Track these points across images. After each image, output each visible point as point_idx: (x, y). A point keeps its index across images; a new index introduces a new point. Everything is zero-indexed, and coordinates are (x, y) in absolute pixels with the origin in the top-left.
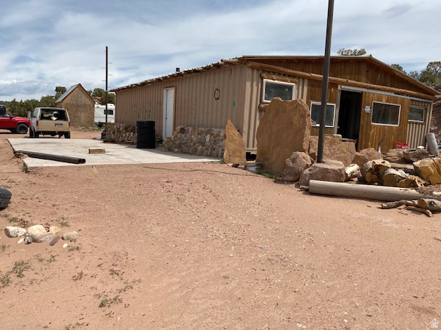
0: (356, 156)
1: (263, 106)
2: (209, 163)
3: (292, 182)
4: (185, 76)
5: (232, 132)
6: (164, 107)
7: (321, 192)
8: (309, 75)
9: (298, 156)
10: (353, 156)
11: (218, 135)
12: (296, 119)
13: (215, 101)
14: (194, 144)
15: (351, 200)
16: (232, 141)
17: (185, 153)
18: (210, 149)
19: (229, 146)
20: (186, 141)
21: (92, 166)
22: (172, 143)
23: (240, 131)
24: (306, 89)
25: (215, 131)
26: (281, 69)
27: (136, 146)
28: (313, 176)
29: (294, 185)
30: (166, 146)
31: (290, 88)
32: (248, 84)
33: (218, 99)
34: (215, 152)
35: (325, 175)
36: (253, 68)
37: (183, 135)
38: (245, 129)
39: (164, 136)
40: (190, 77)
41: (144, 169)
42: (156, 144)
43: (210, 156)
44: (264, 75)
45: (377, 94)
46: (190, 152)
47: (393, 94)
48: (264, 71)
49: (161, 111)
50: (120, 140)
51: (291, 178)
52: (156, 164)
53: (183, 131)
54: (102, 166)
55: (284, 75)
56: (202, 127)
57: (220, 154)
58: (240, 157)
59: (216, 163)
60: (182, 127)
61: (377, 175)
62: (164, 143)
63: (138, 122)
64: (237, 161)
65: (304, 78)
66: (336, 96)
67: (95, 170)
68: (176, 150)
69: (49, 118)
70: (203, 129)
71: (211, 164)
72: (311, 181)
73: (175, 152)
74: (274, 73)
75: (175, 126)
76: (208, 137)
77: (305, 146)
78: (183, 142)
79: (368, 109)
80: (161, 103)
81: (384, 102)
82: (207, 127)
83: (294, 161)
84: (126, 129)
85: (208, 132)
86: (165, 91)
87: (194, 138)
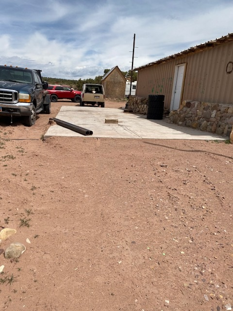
2: (213, 141)
4: (197, 52)
6: (175, 83)
11: (226, 111)
13: (227, 75)
14: (199, 119)
17: (189, 126)
18: (214, 125)
20: (190, 115)
21: (97, 138)
22: (177, 116)
25: (223, 107)
27: (146, 116)
30: (172, 118)
33: (230, 73)
34: (220, 129)
37: (188, 109)
39: (171, 109)
40: (202, 52)
41: (144, 145)
42: (164, 115)
43: (214, 133)
46: (194, 126)
49: (171, 85)
52: (156, 140)
53: (189, 105)
54: (105, 139)
56: (209, 101)
57: (225, 132)
59: (221, 141)
60: (188, 101)
62: (170, 115)
63: (150, 96)
67: (98, 142)
68: (180, 123)
70: (209, 104)
71: (215, 144)
73: (179, 125)
75: (182, 100)
76: (214, 113)
78: (187, 116)
80: (171, 79)
82: (213, 102)
84: (142, 101)
85: (214, 108)
86: (176, 68)
87: (199, 112)
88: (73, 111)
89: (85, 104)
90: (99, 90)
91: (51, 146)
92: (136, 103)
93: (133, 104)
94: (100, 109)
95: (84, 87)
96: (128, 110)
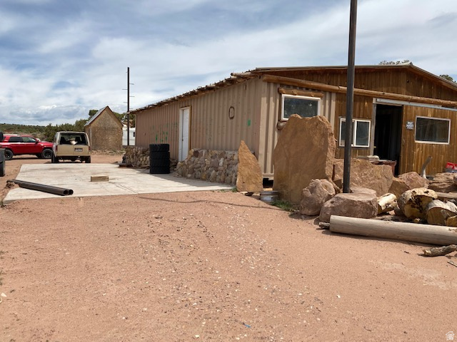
0: (394, 182)
1: (282, 124)
2: (218, 191)
3: (311, 216)
4: (199, 94)
5: (245, 154)
6: (180, 129)
7: (345, 230)
8: (337, 88)
9: (317, 184)
10: (390, 183)
11: (232, 159)
12: (316, 139)
13: (230, 121)
14: (207, 169)
15: (382, 243)
16: (247, 165)
17: (199, 179)
18: (223, 175)
19: (243, 171)
20: (198, 165)
22: (185, 167)
23: (255, 154)
24: (333, 103)
25: (229, 154)
26: (303, 81)
27: (149, 170)
28: (336, 211)
29: (313, 221)
30: (180, 170)
31: (315, 103)
32: (264, 100)
33: (232, 118)
34: (228, 178)
35: (351, 208)
36: (269, 82)
37: (197, 159)
38: (262, 151)
39: (180, 160)
40: (204, 96)
41: (140, 200)
42: (172, 168)
43: (223, 182)
44: (282, 89)
45: (420, 108)
46: (203, 178)
47: (440, 107)
48: (282, 85)
49: (177, 132)
50: (138, 164)
51: (310, 212)
52: (155, 194)
53: (196, 154)
54: (91, 198)
55: (307, 89)
56: (217, 149)
57: (233, 181)
58: (255, 183)
59: (228, 191)
60: (196, 149)
61: (418, 210)
62: (178, 167)
63: (150, 145)
64: (251, 188)
65: (331, 92)
66: (371, 111)
67: (81, 203)
68: (189, 175)
69: (69, 143)
70: (216, 152)
71: (221, 193)
72: (333, 217)
73: (188, 178)
74: (295, 87)
75: (190, 148)
77: (329, 172)
78: (196, 166)
79: (410, 125)
80: (177, 124)
81: (429, 117)
82: (222, 149)
83: (312, 190)
84: (143, 153)
85: (221, 156)
86: (181, 111)
87: (207, 162)
88: (41, 170)
89: (60, 161)
90: (81, 140)
91: (16, 212)
92: (136, 155)
93: (133, 157)
94: (84, 165)
95: (58, 136)
96: (126, 164)
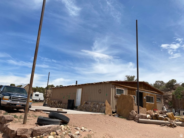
0: (147, 112)
1: (116, 96)
3: (132, 120)
5: (107, 104)
7: (143, 122)
8: (128, 87)
9: (133, 112)
11: (102, 105)
13: (99, 94)
14: (92, 108)
16: (108, 107)
17: (88, 111)
18: (99, 110)
19: (107, 109)
20: (88, 107)
23: (110, 105)
24: (127, 90)
25: (100, 104)
26: (121, 85)
29: (133, 121)
31: (123, 90)
32: (112, 89)
34: (101, 111)
35: (142, 117)
36: (113, 84)
37: (87, 105)
38: (111, 103)
44: (116, 86)
45: (147, 93)
47: (151, 93)
48: (116, 85)
49: (75, 96)
51: (132, 119)
53: (86, 103)
55: (121, 87)
56: (96, 102)
58: (110, 112)
60: (86, 102)
61: (156, 117)
62: (78, 107)
64: (109, 114)
65: (126, 87)
66: (135, 93)
72: (139, 119)
74: (118, 86)
76: (97, 106)
77: (134, 109)
79: (145, 98)
81: (149, 96)
83: (132, 113)
85: (98, 104)
86: (77, 89)
87: (92, 106)
92: (54, 103)
